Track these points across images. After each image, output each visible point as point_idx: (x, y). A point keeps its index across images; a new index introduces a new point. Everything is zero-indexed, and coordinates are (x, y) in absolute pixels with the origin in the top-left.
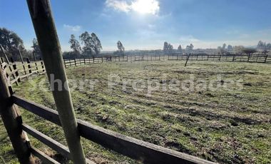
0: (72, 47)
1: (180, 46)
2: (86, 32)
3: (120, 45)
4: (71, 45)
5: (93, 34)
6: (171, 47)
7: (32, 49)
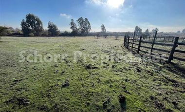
0: (71, 28)
1: (147, 30)
2: (81, 18)
3: (103, 27)
4: (71, 26)
5: (86, 19)
6: (140, 30)
7: (48, 29)
